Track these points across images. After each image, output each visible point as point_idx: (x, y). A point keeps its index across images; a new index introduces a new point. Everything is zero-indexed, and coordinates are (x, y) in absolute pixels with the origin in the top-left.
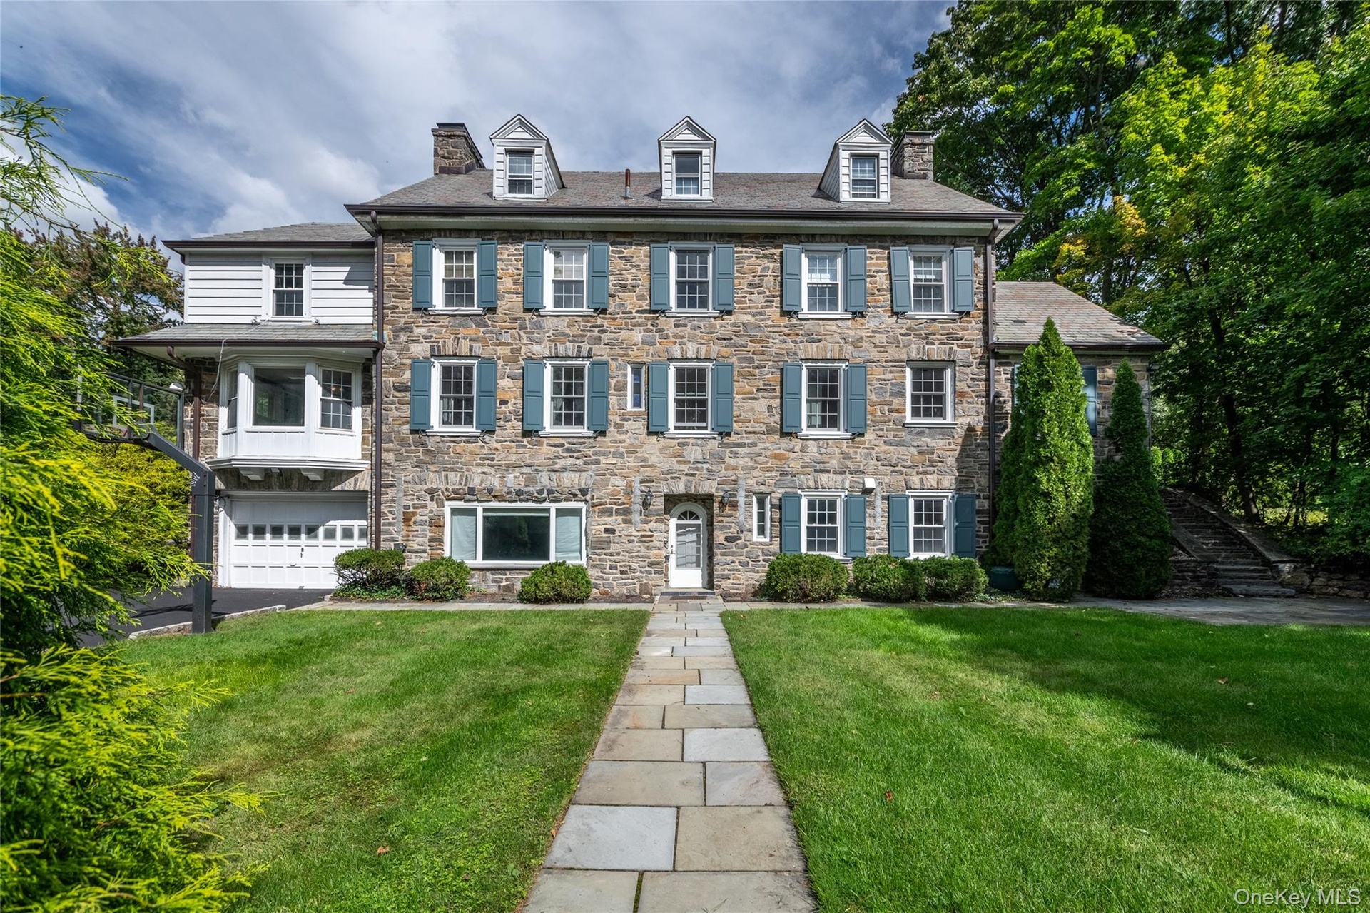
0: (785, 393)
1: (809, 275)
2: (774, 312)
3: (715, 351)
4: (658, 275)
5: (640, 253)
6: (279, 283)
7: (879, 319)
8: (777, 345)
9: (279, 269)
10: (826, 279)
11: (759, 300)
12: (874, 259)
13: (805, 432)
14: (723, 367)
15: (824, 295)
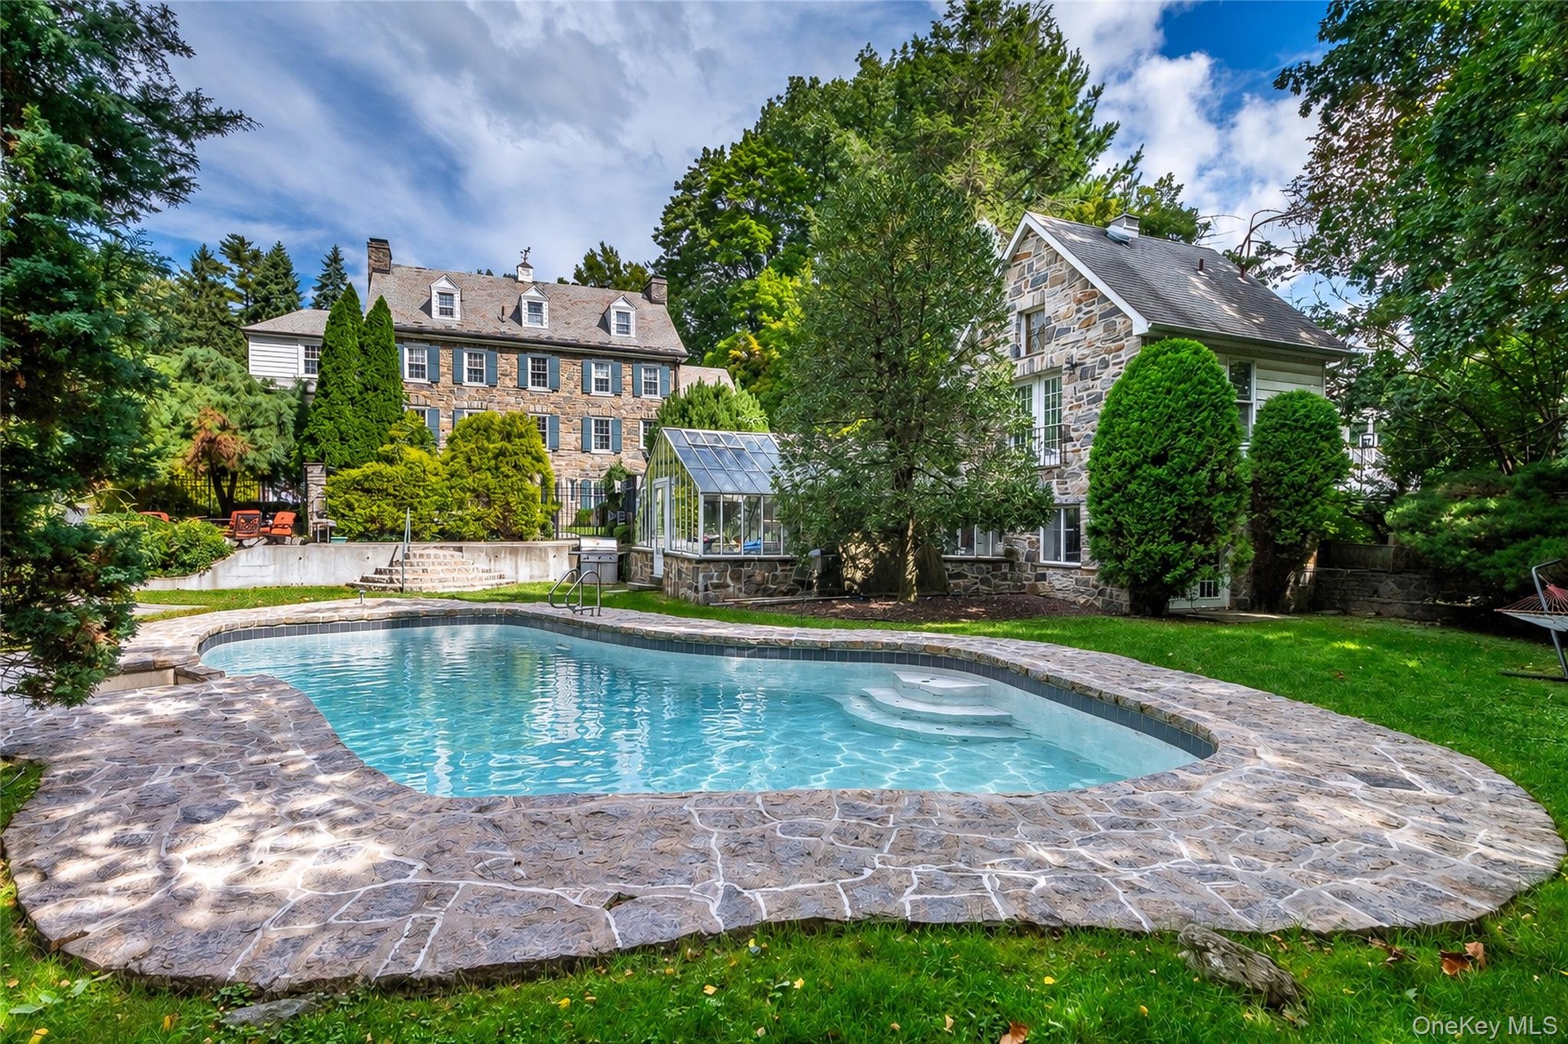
0: (584, 431)
1: (596, 374)
2: (579, 391)
3: (551, 408)
4: (522, 368)
5: (513, 358)
6: (307, 355)
7: (627, 396)
8: (580, 408)
9: (307, 348)
10: (604, 377)
11: (572, 385)
12: (627, 370)
13: (594, 451)
14: (555, 418)
15: (602, 385)
